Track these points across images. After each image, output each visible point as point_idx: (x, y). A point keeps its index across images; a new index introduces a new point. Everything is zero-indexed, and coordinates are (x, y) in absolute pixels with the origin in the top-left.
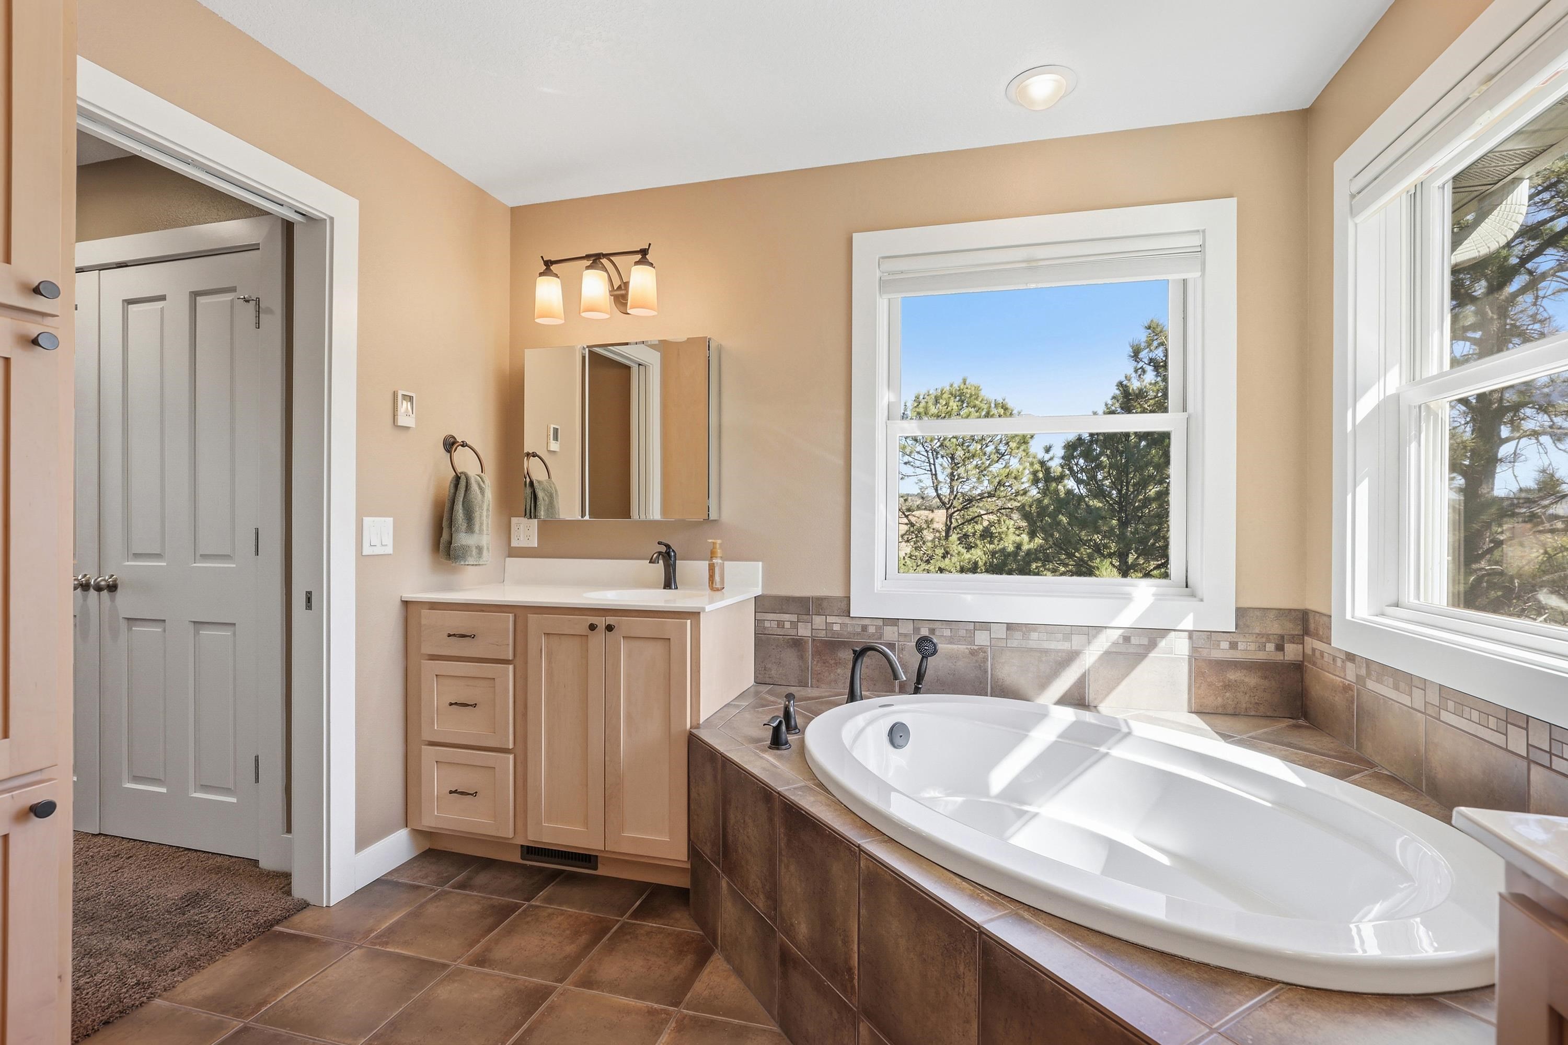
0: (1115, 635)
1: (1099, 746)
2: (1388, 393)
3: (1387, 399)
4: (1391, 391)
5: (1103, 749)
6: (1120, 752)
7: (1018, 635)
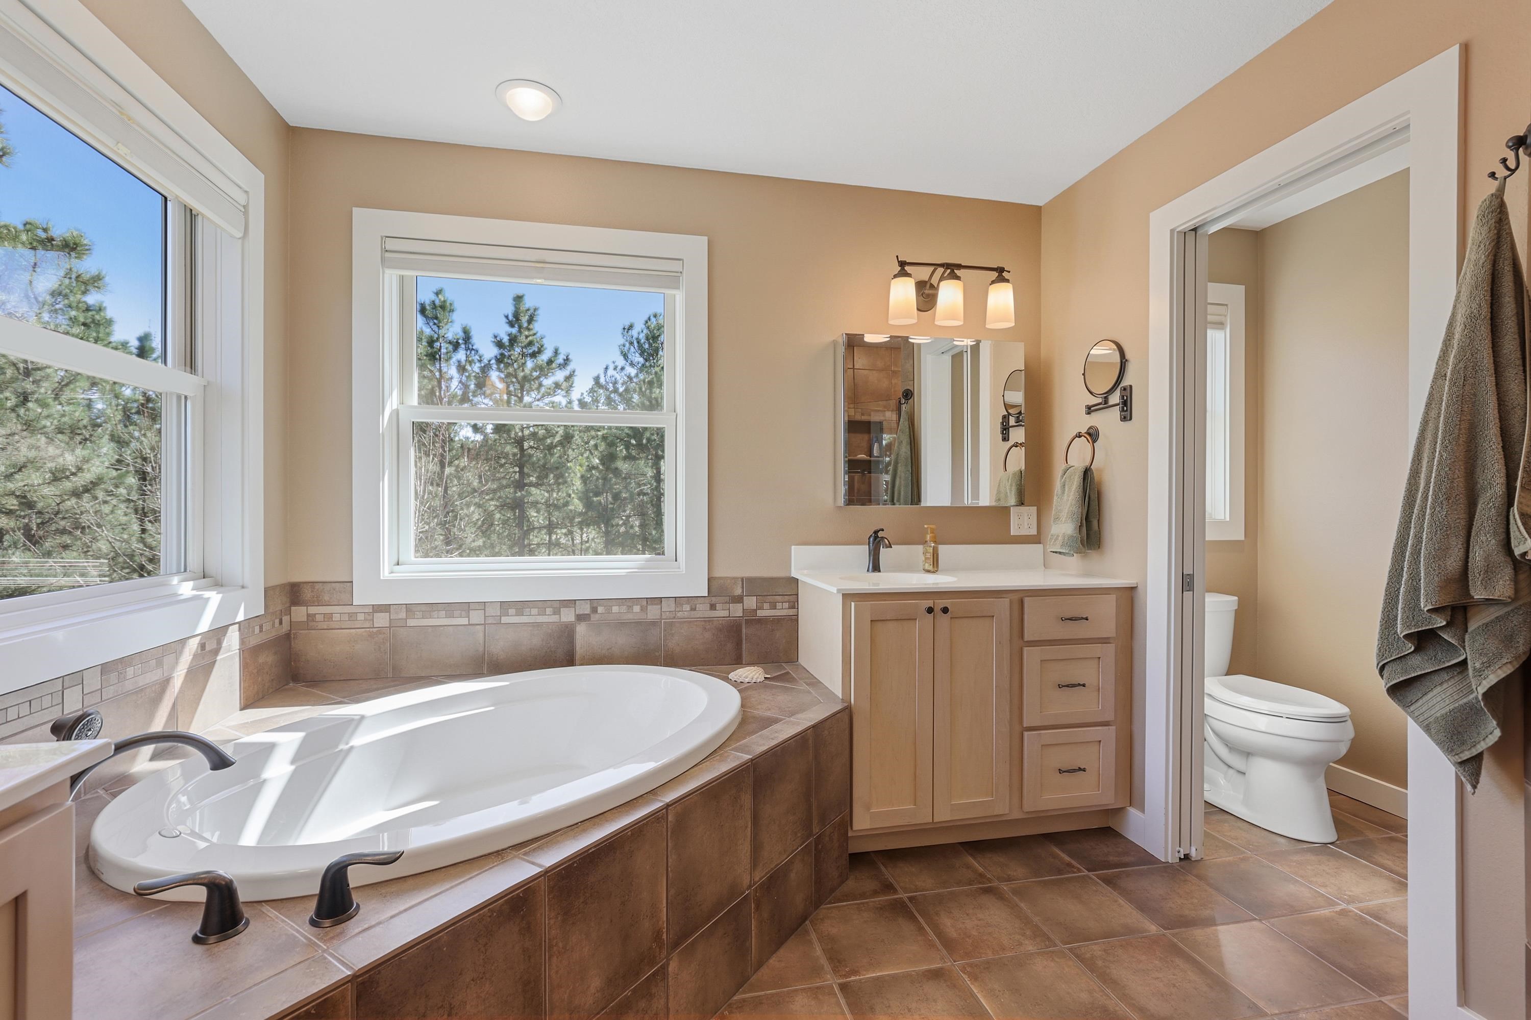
0: (194, 644)
1: (337, 746)
2: (393, 408)
3: (393, 411)
4: (395, 407)
5: (343, 747)
6: (358, 740)
7: (113, 676)
